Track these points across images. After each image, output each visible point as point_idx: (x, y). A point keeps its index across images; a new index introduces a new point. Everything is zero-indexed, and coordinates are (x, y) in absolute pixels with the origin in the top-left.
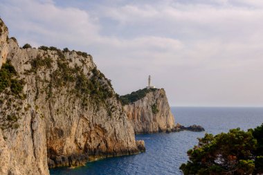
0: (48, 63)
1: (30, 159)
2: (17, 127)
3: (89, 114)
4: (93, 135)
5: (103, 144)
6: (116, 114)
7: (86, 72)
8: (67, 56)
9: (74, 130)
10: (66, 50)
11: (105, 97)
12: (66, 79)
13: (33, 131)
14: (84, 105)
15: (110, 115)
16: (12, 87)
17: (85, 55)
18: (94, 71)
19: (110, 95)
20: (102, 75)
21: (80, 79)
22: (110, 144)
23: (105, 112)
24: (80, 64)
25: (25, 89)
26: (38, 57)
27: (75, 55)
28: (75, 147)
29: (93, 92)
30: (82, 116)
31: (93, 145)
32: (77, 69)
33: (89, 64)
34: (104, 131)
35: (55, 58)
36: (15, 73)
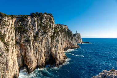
0: (59, 28)
1: (61, 50)
2: (59, 42)
3: (68, 39)
4: (69, 44)
5: (71, 46)
6: (73, 39)
7: (66, 29)
8: (62, 26)
9: (65, 43)
10: (62, 25)
11: (71, 35)
12: (62, 31)
13: (61, 43)
14: (66, 37)
15: (72, 39)
16: (57, 33)
17: (66, 26)
18: (68, 29)
19: (72, 35)
20: (70, 30)
21: (65, 31)
22: (72, 46)
23: (71, 39)
24: (65, 28)
25: (60, 33)
26: (57, 26)
27: (64, 26)
28: (65, 47)
29: (68, 34)
30: (66, 40)
31: (69, 46)
32: (65, 29)
33: (67, 28)
34: (71, 43)
35: (60, 26)
36: (57, 30)
